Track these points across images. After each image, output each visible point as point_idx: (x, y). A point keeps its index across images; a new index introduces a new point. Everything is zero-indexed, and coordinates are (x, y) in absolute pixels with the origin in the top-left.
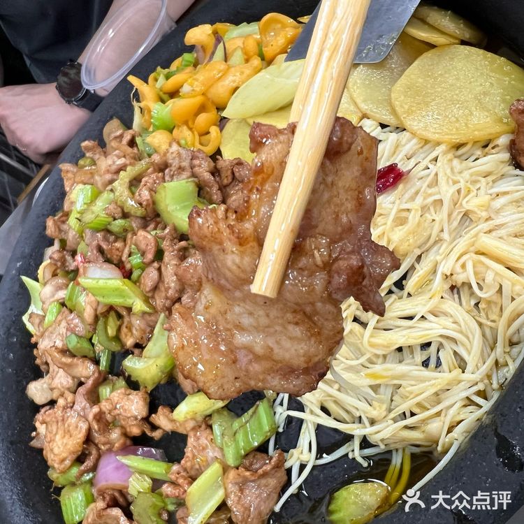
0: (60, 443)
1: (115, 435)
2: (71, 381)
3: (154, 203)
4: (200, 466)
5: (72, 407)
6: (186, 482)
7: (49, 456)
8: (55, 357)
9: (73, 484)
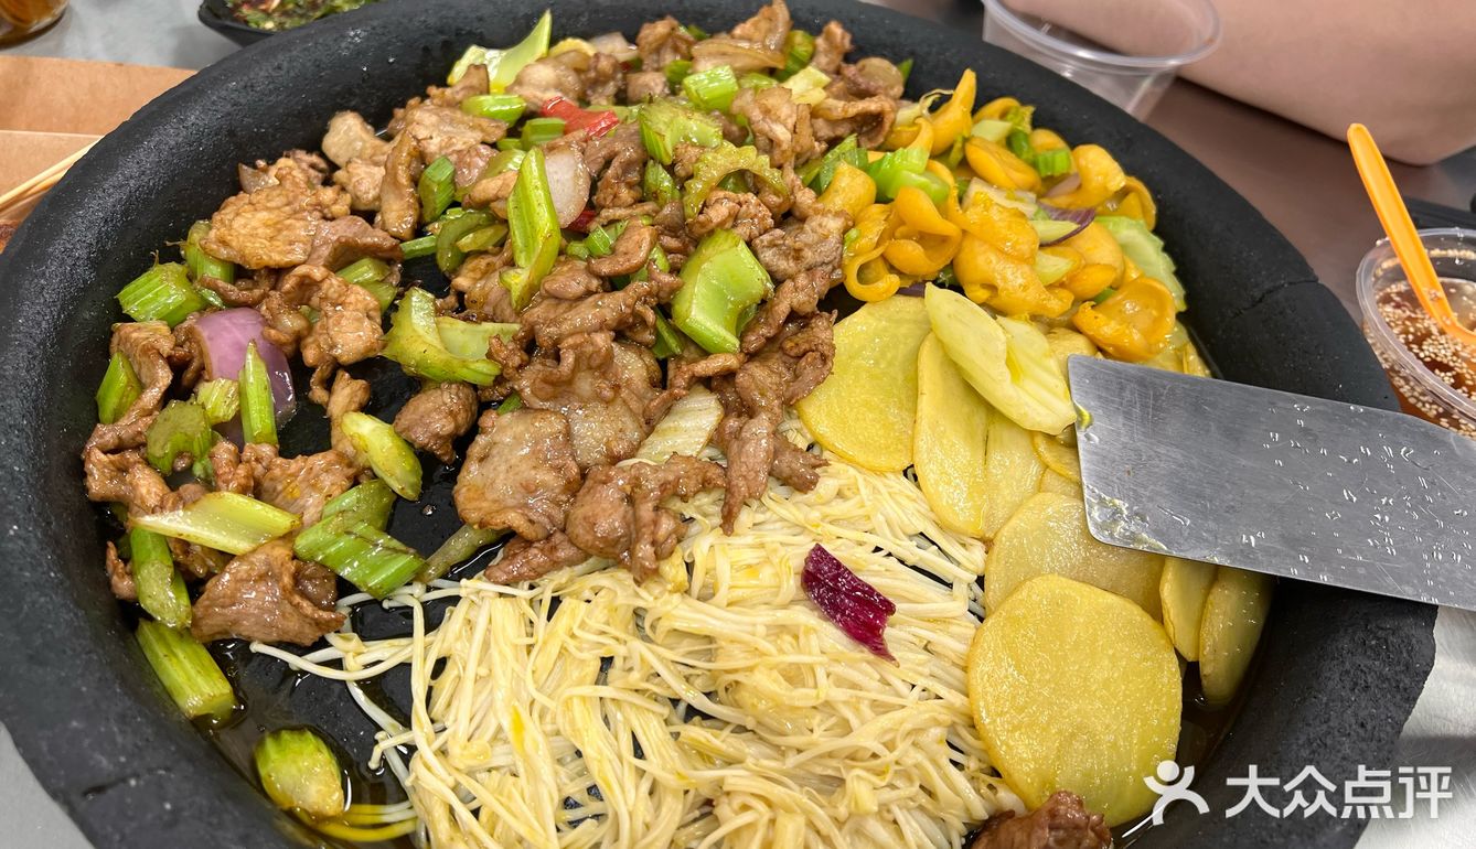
0: (254, 223)
1: (291, 322)
2: (370, 196)
3: (711, 233)
4: (281, 492)
5: (325, 218)
6: (243, 481)
7: (228, 210)
8: (401, 152)
9: (191, 278)
